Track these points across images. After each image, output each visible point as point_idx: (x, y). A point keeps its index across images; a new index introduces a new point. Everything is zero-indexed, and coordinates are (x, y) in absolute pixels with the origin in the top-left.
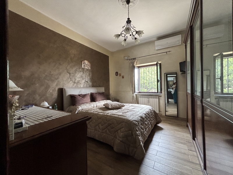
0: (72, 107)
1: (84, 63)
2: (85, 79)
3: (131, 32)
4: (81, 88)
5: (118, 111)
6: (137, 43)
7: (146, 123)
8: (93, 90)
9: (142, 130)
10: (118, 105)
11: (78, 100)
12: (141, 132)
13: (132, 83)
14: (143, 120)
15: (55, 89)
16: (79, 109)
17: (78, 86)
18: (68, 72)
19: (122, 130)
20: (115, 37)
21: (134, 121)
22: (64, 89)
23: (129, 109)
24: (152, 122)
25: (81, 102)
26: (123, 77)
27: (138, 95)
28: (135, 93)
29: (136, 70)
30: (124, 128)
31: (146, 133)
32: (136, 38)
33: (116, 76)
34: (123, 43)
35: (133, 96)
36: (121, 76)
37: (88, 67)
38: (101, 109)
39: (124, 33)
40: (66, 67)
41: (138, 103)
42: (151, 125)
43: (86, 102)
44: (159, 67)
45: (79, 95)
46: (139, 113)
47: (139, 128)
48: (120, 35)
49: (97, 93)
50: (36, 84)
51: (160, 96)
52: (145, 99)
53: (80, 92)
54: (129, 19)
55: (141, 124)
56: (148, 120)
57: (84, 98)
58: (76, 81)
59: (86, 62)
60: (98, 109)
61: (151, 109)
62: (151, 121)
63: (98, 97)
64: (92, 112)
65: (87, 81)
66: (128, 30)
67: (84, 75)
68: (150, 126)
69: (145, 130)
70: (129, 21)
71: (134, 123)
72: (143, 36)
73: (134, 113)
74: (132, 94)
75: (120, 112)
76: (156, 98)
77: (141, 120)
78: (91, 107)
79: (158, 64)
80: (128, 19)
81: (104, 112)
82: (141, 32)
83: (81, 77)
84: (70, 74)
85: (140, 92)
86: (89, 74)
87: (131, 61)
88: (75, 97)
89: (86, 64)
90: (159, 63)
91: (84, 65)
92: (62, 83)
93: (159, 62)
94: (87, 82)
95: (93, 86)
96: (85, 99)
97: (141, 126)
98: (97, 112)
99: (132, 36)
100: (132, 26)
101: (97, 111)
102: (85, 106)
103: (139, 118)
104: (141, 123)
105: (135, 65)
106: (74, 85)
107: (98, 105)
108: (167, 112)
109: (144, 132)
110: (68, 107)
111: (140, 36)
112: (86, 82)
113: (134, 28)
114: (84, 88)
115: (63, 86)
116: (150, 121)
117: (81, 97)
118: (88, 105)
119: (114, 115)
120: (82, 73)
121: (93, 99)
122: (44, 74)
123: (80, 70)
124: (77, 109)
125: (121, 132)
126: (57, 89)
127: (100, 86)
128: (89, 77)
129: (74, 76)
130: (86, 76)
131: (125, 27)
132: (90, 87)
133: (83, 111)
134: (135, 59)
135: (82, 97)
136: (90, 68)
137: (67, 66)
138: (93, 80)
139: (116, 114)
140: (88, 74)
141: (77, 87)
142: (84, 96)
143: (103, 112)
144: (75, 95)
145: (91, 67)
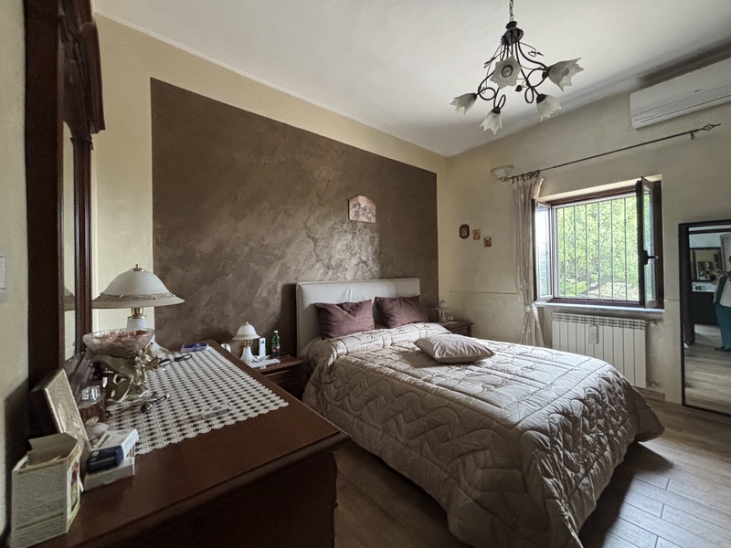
0: (320, 342)
1: (355, 206)
2: (358, 255)
3: (520, 76)
4: (346, 282)
5: (467, 372)
6: (548, 115)
7: (588, 438)
8: (382, 290)
9: (569, 472)
10: (469, 348)
11: (336, 322)
12: (567, 482)
13: (524, 265)
14: (575, 427)
15: (275, 287)
16: (340, 351)
17: (338, 277)
18: (309, 237)
19: (481, 456)
20: (455, 107)
21: (532, 429)
22: (299, 286)
23: (509, 367)
24: (616, 434)
25: (345, 329)
26: (488, 243)
27: (548, 313)
28: (537, 303)
29: (541, 217)
30: (488, 452)
31: (591, 485)
32: (541, 98)
33: (463, 238)
34: (488, 124)
35: (529, 315)
36: (482, 239)
37: (367, 217)
38: (406, 355)
39: (490, 83)
40: (305, 223)
41: (548, 344)
42: (612, 448)
43: (360, 328)
44: (647, 199)
45: (340, 305)
46: (555, 396)
47: (554, 464)
48: (474, 96)
49: (394, 299)
50: (227, 276)
51: (655, 321)
52: (580, 326)
53: (344, 294)
54: (512, 25)
55: (566, 446)
56: (599, 426)
57: (355, 315)
58: (333, 263)
59: (363, 201)
60: (397, 358)
61: (611, 375)
62: (611, 432)
63: (400, 313)
64: (376, 366)
65: (364, 259)
66: (507, 69)
67: (356, 242)
68: (606, 453)
69: (582, 471)
70: (513, 35)
71: (531, 439)
72: (577, 81)
73: (533, 389)
74: (525, 305)
75: (474, 382)
76: (633, 326)
77: (564, 428)
78: (376, 348)
79: (645, 188)
80: (508, 26)
81: (416, 372)
82: (567, 66)
83: (349, 247)
84: (315, 241)
85: (555, 300)
86: (372, 238)
87: (521, 182)
88: (329, 313)
89: (362, 206)
90: (649, 183)
91: (357, 212)
92: (293, 268)
93: (651, 179)
94: (365, 262)
95: (383, 276)
96: (357, 317)
97: (565, 455)
98: (391, 368)
99: (524, 90)
100: (526, 50)
101: (393, 365)
102: (357, 341)
103: (557, 417)
104: (565, 442)
105: (536, 197)
106: (327, 273)
107: (398, 340)
108: (690, 386)
109: (578, 480)
110: (308, 342)
111: (561, 83)
112: (361, 265)
113: (538, 59)
114: (355, 280)
115: (296, 279)
116: (605, 430)
117: (346, 313)
118: (365, 338)
119: (452, 389)
120: (350, 236)
121: (383, 318)
122: (247, 245)
123: (345, 226)
124: (332, 352)
125: (477, 466)
126: (279, 289)
127: (406, 276)
128: (370, 248)
129: (327, 247)
130: (363, 245)
131: (498, 60)
132: (373, 278)
133: (348, 358)
134: (535, 174)
135: (349, 312)
136: (373, 220)
137: (306, 217)
138: (382, 256)
139: (461, 386)
140: (368, 237)
141: (334, 280)
142: (355, 308)
143: (412, 371)
144: (330, 306)
145: (378, 216)
